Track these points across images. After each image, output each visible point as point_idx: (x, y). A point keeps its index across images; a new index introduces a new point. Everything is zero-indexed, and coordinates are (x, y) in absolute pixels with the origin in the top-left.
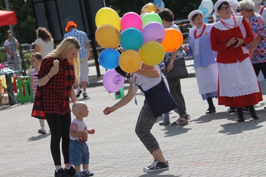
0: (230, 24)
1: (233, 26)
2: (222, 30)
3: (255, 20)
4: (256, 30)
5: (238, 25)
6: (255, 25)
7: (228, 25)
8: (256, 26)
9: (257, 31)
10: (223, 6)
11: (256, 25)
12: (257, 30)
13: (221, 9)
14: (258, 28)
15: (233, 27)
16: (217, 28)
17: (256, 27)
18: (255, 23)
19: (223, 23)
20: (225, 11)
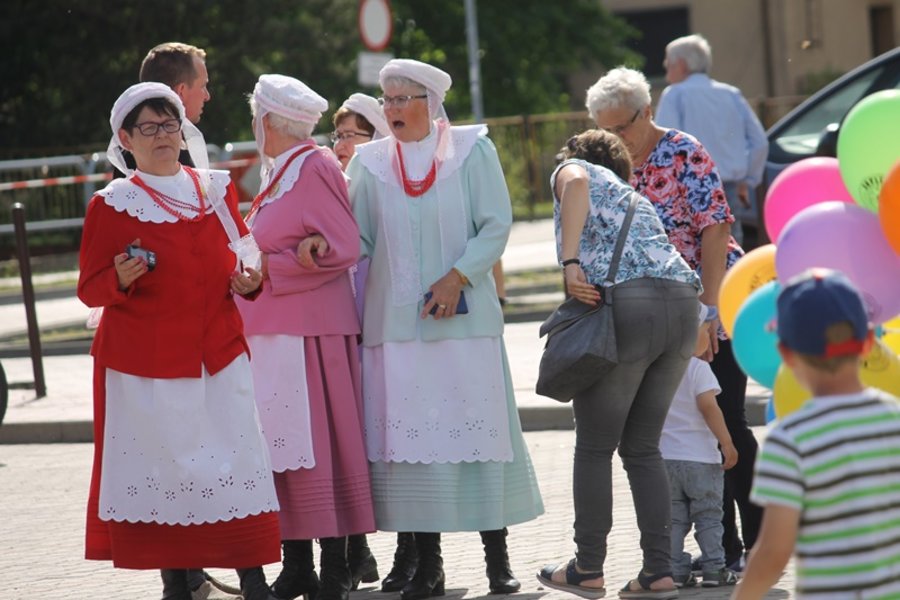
0: (181, 197)
1: (193, 209)
2: (143, 219)
3: (690, 154)
4: (705, 194)
5: (211, 206)
6: (693, 175)
7: (174, 201)
8: (702, 180)
9: (710, 203)
10: (147, 115)
11: (700, 176)
12: (707, 198)
13: (136, 130)
14: (711, 187)
15: (192, 215)
16: (119, 209)
17: (702, 185)
18: (693, 168)
19: (151, 191)
20: (152, 138)
